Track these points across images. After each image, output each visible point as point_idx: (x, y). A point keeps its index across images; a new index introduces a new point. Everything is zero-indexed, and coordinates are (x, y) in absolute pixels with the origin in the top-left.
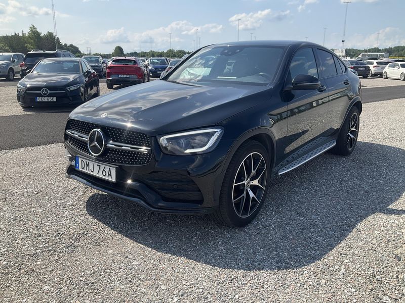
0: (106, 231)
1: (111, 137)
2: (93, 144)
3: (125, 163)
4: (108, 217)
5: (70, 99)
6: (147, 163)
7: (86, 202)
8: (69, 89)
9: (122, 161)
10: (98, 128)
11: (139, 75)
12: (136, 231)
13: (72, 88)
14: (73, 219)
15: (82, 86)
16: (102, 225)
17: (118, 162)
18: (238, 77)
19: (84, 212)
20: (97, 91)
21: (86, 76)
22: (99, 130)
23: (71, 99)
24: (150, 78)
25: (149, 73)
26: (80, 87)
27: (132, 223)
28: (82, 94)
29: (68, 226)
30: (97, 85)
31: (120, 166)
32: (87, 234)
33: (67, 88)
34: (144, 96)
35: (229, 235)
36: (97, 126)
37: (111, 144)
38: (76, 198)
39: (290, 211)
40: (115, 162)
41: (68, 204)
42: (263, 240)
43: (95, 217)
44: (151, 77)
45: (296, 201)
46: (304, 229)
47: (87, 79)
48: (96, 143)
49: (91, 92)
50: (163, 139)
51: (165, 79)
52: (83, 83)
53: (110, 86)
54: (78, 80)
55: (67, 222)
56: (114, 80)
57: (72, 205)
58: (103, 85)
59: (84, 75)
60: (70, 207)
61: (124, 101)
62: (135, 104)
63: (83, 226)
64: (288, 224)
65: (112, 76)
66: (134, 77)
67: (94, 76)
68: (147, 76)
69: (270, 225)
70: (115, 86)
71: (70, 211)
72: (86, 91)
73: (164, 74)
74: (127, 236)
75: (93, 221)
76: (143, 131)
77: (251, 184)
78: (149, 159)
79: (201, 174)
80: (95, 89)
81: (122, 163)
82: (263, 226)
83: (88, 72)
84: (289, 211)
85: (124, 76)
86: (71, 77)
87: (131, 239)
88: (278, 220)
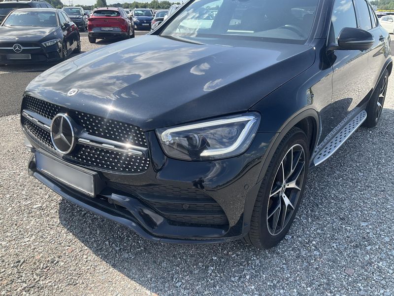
0: (85, 257)
1: (84, 127)
2: (58, 137)
3: (107, 168)
4: (88, 229)
5: (46, 57)
6: (141, 171)
7: (60, 204)
8: (45, 44)
9: (103, 164)
10: (64, 112)
11: (123, 28)
12: (126, 256)
13: (49, 44)
14: (40, 234)
15: (60, 41)
16: (80, 244)
17: (97, 165)
18: (256, 31)
19: (55, 221)
20: (78, 46)
21: (64, 30)
22: (65, 115)
23: (48, 56)
24: (135, 31)
25: (134, 26)
26: (57, 42)
27: (122, 239)
28: (60, 50)
29: (33, 247)
30: (78, 39)
31: (99, 173)
32: (58, 262)
33: (43, 44)
34: (130, 57)
35: (258, 262)
36: (63, 110)
37: (85, 139)
38: (47, 197)
39: (330, 214)
40: (92, 165)
41: (35, 207)
42: (307, 270)
43: (70, 230)
44: (136, 29)
45: (333, 199)
46: (357, 246)
47: (66, 33)
48: (62, 134)
49: (70, 47)
50: (167, 135)
51: (158, 33)
52: (61, 38)
53: (92, 40)
54: (55, 34)
55: (31, 239)
56: (97, 33)
57: (41, 208)
58: (84, 39)
59: (62, 28)
60: (38, 213)
61: (109, 64)
62: (121, 71)
63: (53, 246)
64: (332, 238)
65: (94, 29)
66: (117, 30)
67: (74, 29)
68: (131, 29)
69: (310, 241)
70: (97, 40)
71: (38, 220)
72: (65, 46)
73: (155, 26)
74: (114, 266)
75: (68, 237)
76: (134, 120)
77: (287, 187)
78: (145, 166)
79: (224, 185)
80: (75, 43)
81: (102, 167)
82: (301, 243)
83: (67, 25)
84: (328, 214)
85: (107, 29)
86: (47, 31)
87: (120, 271)
88: (319, 231)
